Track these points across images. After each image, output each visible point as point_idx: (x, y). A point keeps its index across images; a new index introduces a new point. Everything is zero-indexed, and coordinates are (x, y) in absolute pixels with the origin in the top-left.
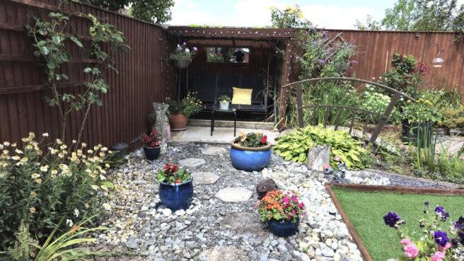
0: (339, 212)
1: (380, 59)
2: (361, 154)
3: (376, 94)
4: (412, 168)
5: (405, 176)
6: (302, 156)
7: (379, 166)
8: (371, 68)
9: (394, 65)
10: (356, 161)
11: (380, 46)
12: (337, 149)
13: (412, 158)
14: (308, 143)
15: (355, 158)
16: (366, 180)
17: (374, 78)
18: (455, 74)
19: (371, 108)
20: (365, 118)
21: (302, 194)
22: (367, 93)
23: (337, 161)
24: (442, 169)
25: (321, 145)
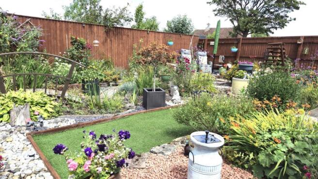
0: (38, 153)
1: (63, 39)
2: (55, 106)
3: (64, 63)
4: (89, 109)
5: (85, 115)
6: (6, 117)
7: (68, 112)
8: (57, 46)
9: (73, 43)
10: (51, 112)
11: (61, 30)
12: (36, 106)
13: (88, 103)
14: (10, 106)
15: (50, 110)
16: (59, 124)
17: (60, 53)
18: (109, 50)
19: (61, 73)
20: (57, 80)
21: (5, 148)
22: (57, 63)
23: (36, 115)
24: (105, 107)
25: (21, 105)
